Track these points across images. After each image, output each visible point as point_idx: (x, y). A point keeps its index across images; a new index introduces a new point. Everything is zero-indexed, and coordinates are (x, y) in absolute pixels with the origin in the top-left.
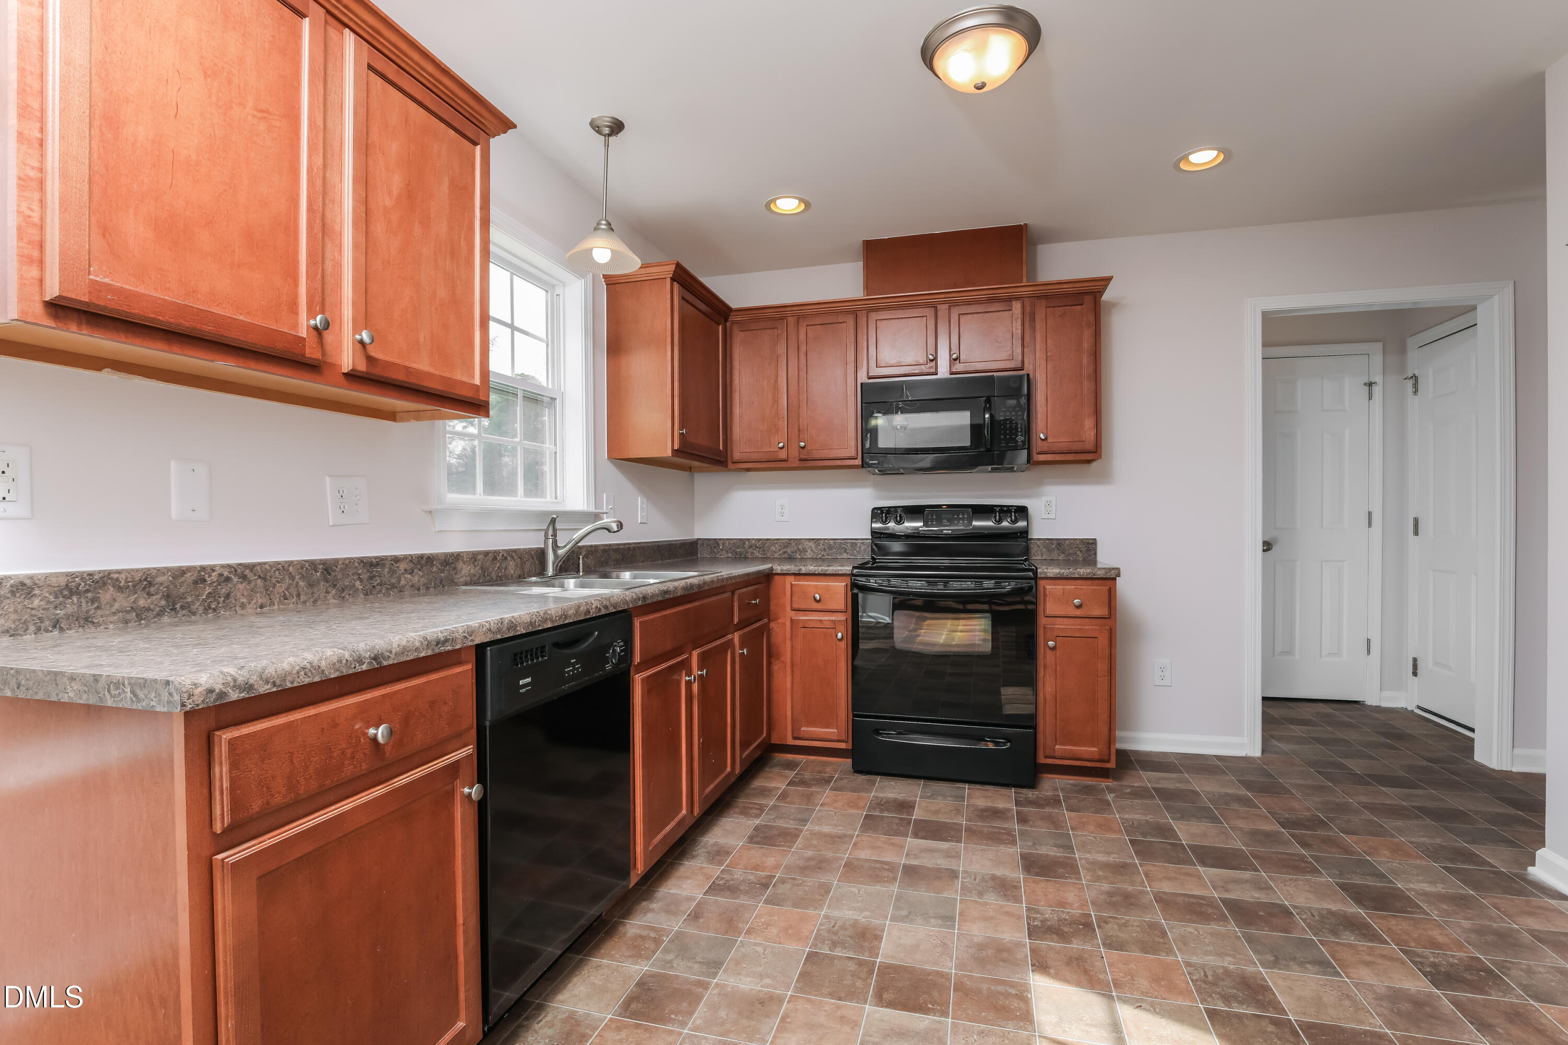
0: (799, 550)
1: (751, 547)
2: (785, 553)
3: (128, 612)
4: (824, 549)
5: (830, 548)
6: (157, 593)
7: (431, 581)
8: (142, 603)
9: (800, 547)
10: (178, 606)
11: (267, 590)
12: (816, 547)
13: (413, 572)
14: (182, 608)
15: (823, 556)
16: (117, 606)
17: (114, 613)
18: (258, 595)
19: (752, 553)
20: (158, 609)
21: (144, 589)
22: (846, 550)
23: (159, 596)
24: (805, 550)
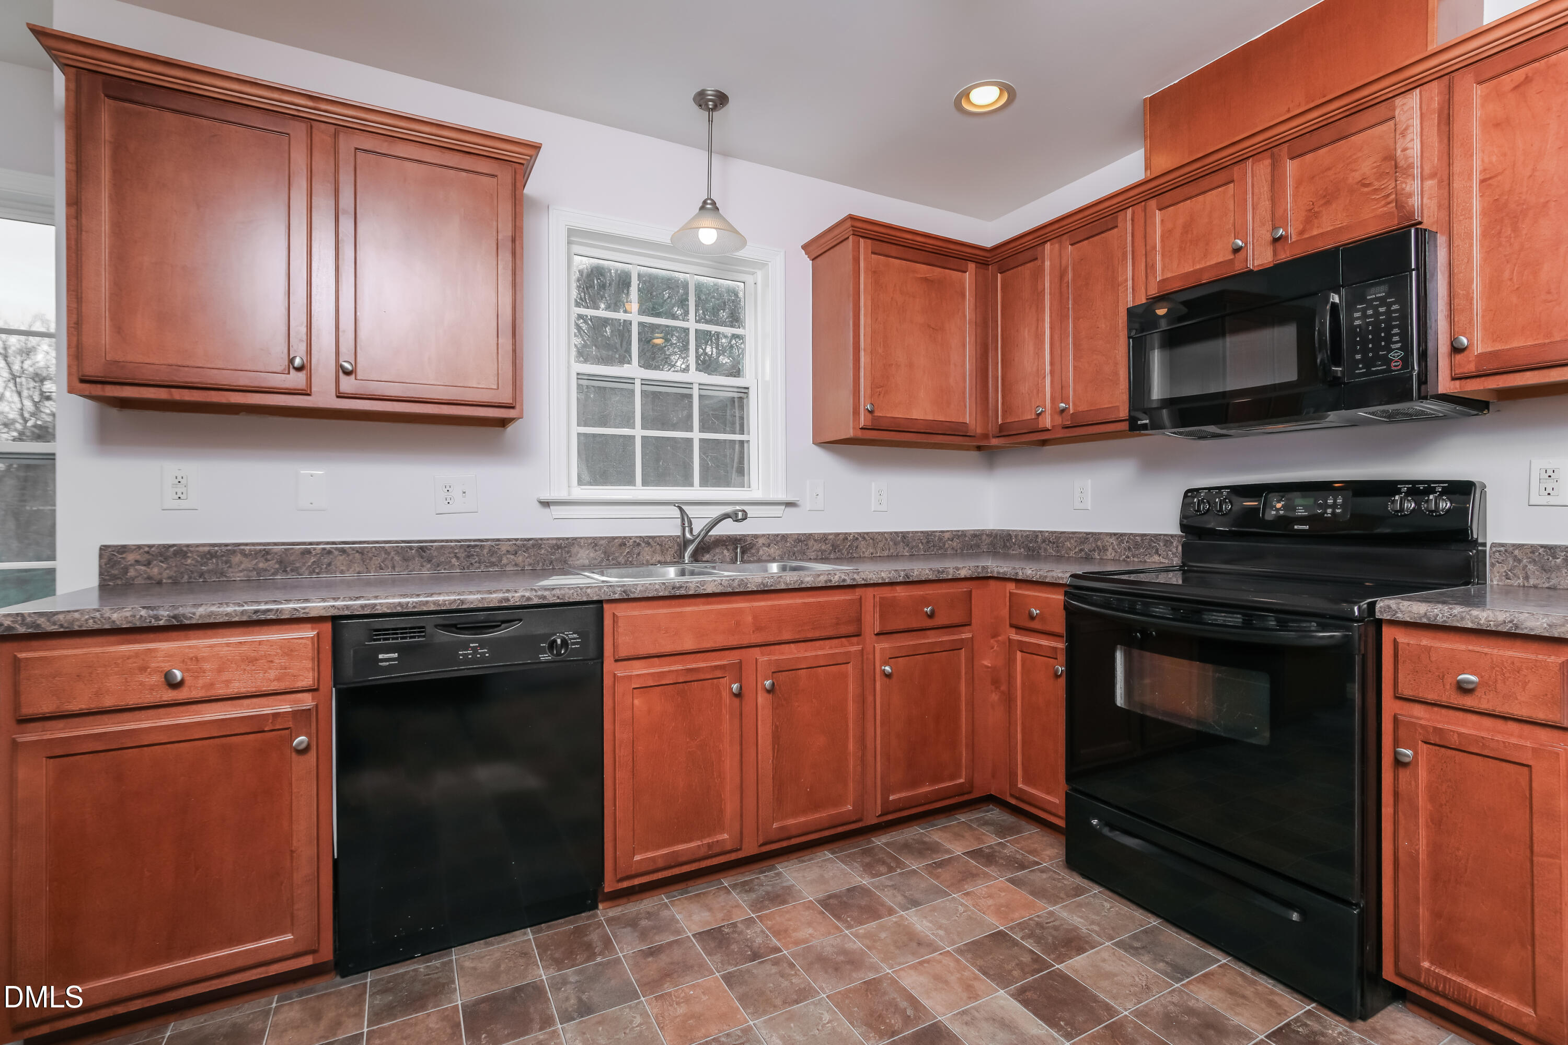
0: (1098, 547)
1: (1044, 541)
2: (1081, 550)
3: (250, 571)
4: (1129, 548)
5: (1137, 546)
6: (272, 560)
7: (538, 561)
8: (261, 565)
9: (1099, 543)
10: (288, 569)
11: (364, 562)
12: (1119, 544)
13: (516, 553)
14: (292, 570)
15: (1128, 557)
16: (243, 566)
17: (241, 571)
18: (356, 565)
19: (1045, 550)
20: (273, 570)
21: (263, 556)
22: (1157, 550)
23: (274, 562)
24: (1105, 549)
